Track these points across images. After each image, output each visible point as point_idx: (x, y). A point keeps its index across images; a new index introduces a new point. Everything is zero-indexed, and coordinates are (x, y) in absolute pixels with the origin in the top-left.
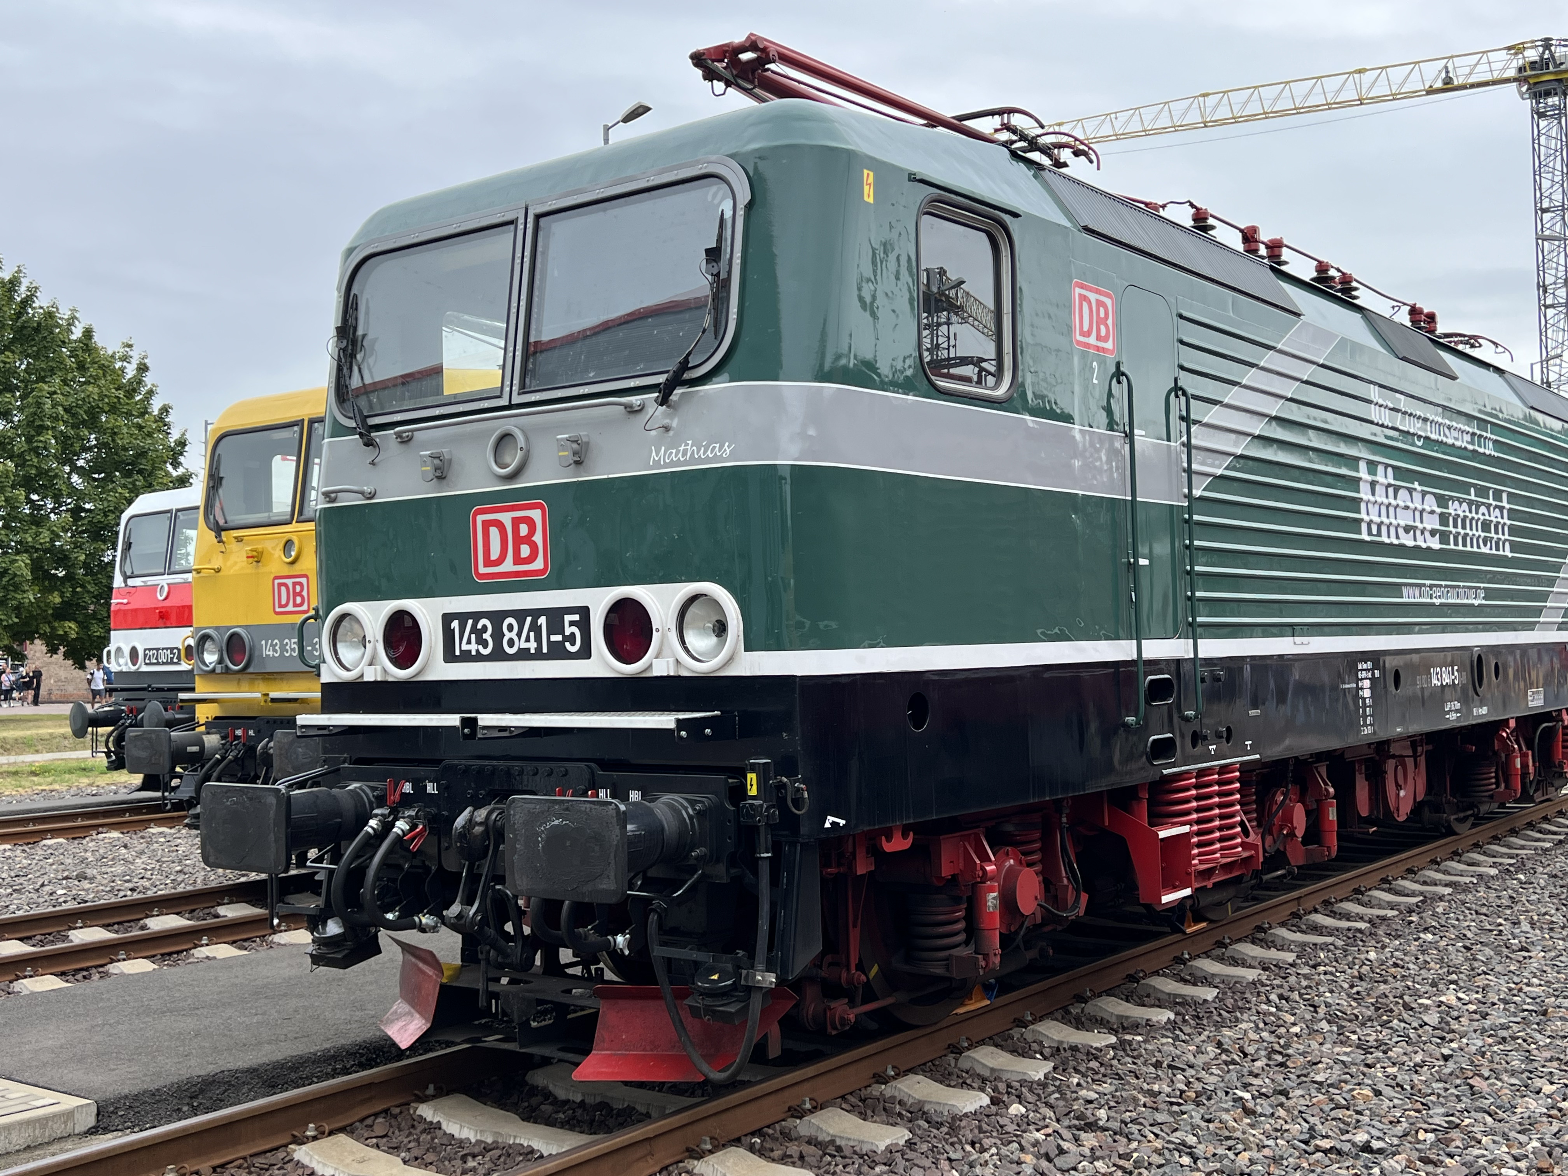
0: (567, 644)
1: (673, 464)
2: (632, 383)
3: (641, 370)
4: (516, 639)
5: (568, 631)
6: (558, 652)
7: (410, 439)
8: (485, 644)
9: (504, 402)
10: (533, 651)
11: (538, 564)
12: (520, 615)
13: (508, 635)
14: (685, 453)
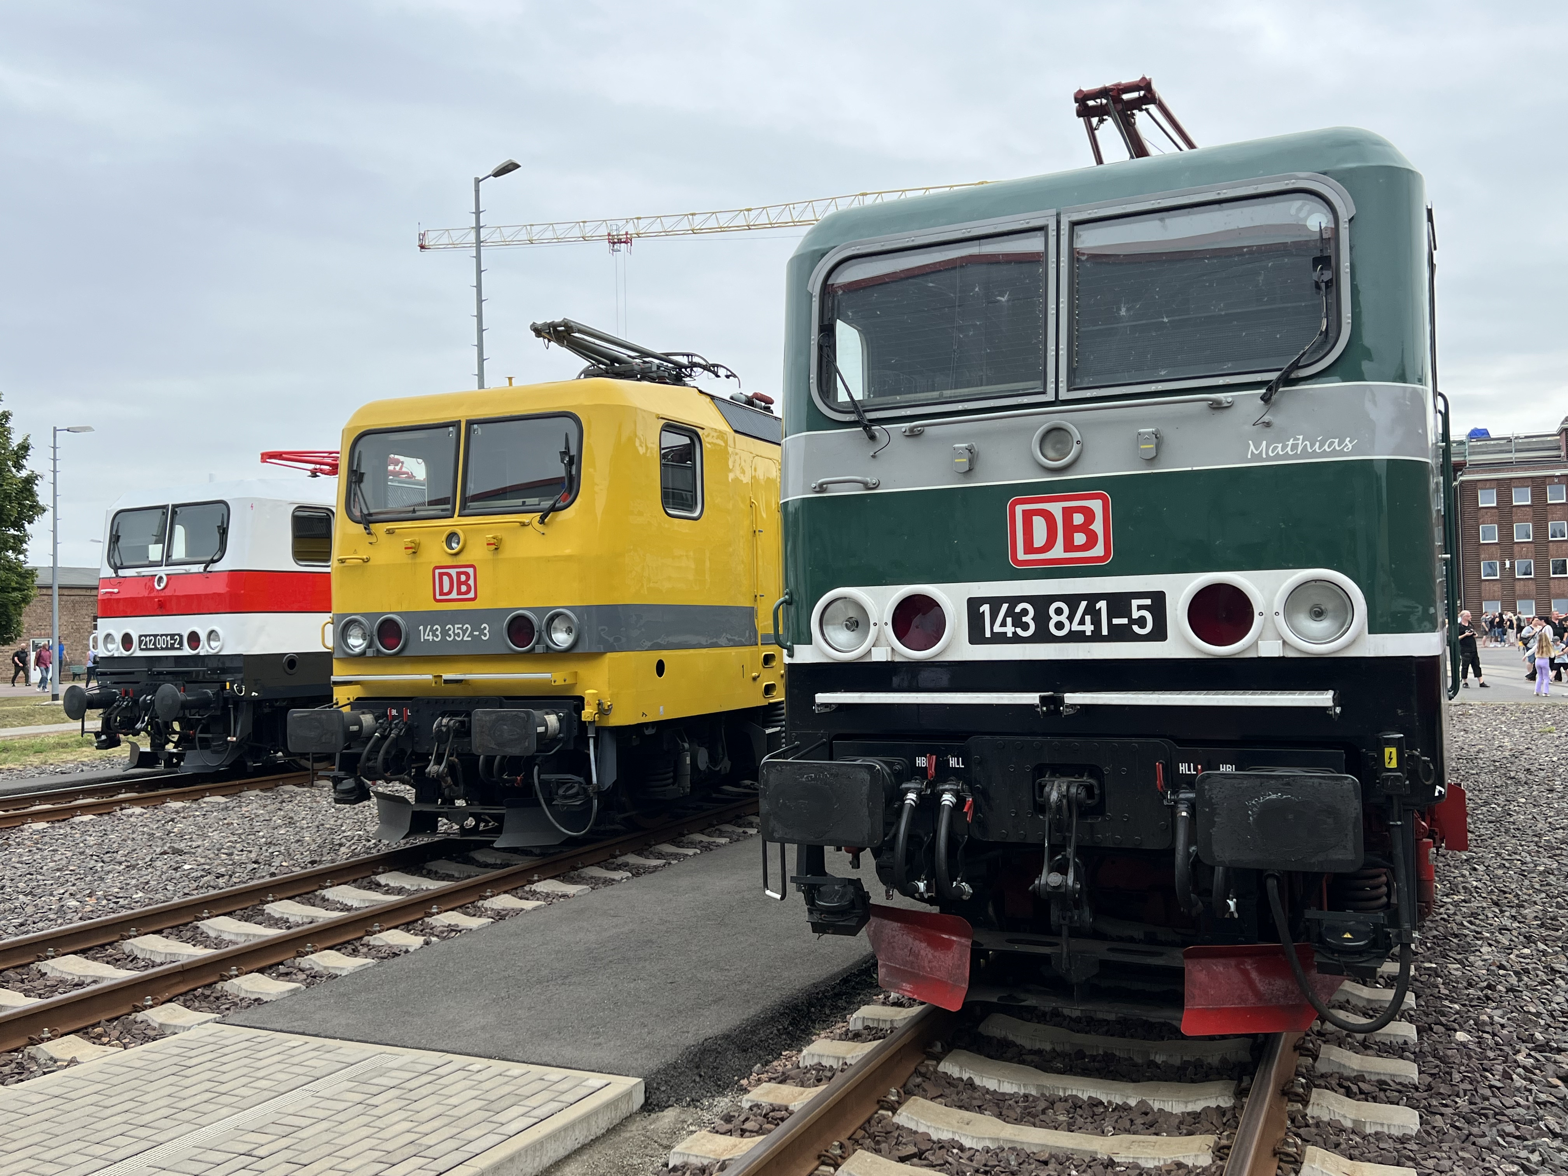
0: (1135, 628)
1: (1278, 457)
2: (1221, 381)
3: (1229, 368)
4: (1067, 623)
5: (1136, 615)
6: (1120, 634)
7: (921, 433)
8: (1025, 627)
9: (1050, 397)
10: (1088, 633)
11: (1098, 550)
12: (1072, 601)
13: (1055, 618)
14: (1295, 446)
